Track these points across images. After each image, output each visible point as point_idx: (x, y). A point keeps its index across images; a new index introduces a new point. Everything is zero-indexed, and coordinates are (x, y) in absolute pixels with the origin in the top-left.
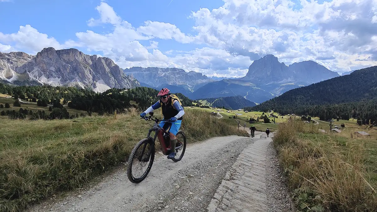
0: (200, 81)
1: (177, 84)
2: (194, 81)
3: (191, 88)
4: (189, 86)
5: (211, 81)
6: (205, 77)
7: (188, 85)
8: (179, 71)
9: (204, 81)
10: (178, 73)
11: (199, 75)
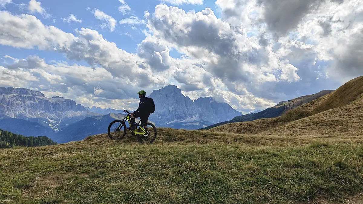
0: (70, 114)
1: (27, 116)
2: (60, 112)
3: (54, 124)
4: (51, 121)
5: (91, 114)
6: (80, 107)
7: (49, 120)
8: (32, 94)
9: (79, 113)
10: (30, 98)
11: (70, 104)
